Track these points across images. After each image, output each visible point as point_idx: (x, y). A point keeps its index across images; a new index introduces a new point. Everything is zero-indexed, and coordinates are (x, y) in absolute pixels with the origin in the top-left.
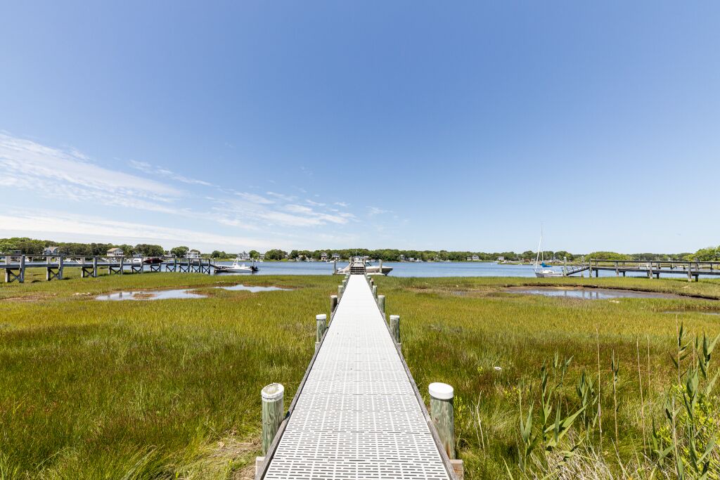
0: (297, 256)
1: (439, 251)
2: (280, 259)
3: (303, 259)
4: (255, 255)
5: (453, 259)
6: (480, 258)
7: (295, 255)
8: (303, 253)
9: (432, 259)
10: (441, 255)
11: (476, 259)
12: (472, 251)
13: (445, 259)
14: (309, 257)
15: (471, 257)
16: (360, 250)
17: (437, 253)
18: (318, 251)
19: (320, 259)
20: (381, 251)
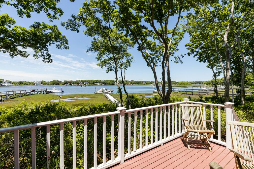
0: (67, 83)
1: (131, 80)
2: (58, 84)
3: (70, 85)
4: (44, 83)
5: (136, 84)
6: (146, 83)
7: (66, 83)
8: (70, 82)
9: (128, 84)
10: (131, 82)
11: (144, 84)
12: (143, 81)
13: (133, 84)
14: (73, 83)
15: (143, 83)
16: (97, 80)
17: (130, 81)
18: (78, 81)
19: (79, 84)
20: (107, 80)
